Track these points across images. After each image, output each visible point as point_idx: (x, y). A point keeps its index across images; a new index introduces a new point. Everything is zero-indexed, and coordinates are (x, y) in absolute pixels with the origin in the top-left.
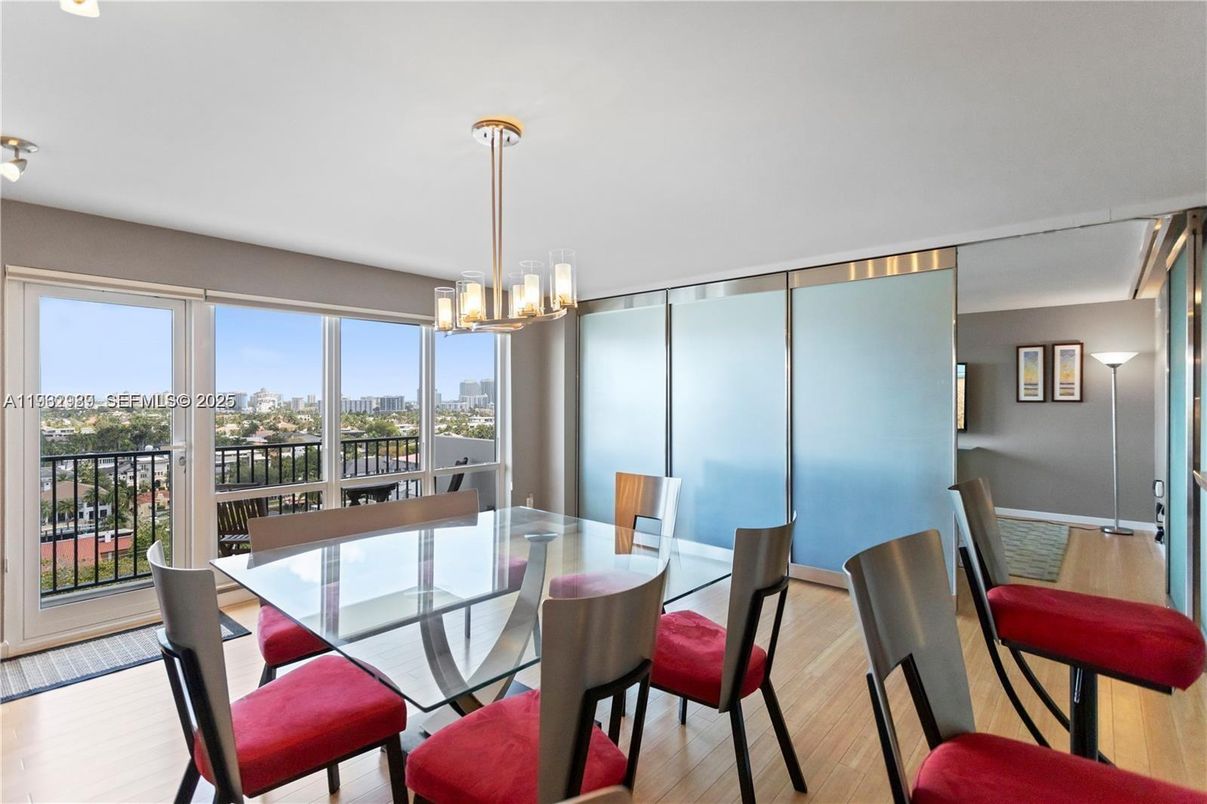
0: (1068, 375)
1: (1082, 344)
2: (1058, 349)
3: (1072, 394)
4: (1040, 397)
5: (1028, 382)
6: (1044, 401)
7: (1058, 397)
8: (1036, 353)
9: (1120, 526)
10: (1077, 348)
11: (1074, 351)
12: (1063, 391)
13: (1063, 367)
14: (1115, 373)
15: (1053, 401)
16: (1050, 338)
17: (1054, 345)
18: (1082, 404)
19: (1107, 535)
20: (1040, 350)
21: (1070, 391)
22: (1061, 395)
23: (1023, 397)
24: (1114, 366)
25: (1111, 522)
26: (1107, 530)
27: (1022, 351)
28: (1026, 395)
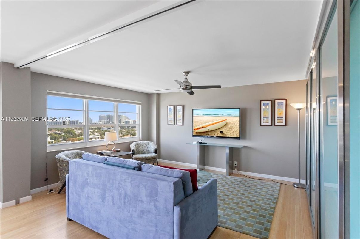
0: (280, 114)
1: (286, 100)
2: (277, 102)
3: (282, 122)
4: (269, 124)
5: (265, 116)
6: (271, 125)
7: (276, 124)
8: (268, 104)
9: (301, 183)
10: (284, 101)
11: (283, 103)
12: (279, 121)
13: (279, 110)
14: (299, 113)
15: (275, 125)
16: (273, 98)
17: (275, 100)
18: (286, 126)
19: (296, 188)
20: (269, 102)
21: (281, 121)
22: (278, 123)
23: (262, 124)
24: (299, 109)
25: (296, 181)
26: (296, 186)
27: (262, 103)
28: (264, 123)
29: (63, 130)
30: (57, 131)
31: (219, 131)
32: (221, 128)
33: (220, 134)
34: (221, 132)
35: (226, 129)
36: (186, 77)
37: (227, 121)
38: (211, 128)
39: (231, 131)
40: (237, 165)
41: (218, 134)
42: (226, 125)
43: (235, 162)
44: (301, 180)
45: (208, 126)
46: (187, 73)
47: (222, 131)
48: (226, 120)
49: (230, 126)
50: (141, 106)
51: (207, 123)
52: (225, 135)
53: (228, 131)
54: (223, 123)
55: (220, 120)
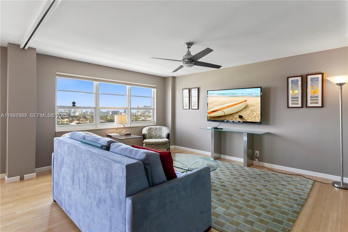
0: (315, 92)
1: (322, 74)
2: (309, 77)
3: (317, 103)
4: (300, 105)
5: (294, 96)
6: (302, 107)
7: (309, 105)
8: (297, 81)
9: (344, 181)
10: (320, 76)
11: (318, 78)
12: (312, 101)
13: (312, 87)
14: (341, 89)
15: (307, 107)
16: (304, 72)
17: (307, 75)
18: (323, 108)
19: (336, 189)
20: (299, 79)
21: (316, 101)
22: (311, 103)
23: (290, 105)
24: (341, 85)
25: (338, 179)
26: (336, 185)
27: (290, 79)
28: (292, 104)
29: (107, 119)
30: (102, 120)
31: (237, 115)
32: (241, 112)
33: (239, 118)
34: (241, 117)
35: (245, 112)
36: (189, 49)
37: (248, 102)
38: (227, 111)
39: (253, 115)
40: (258, 155)
41: (236, 119)
42: (246, 107)
43: (256, 151)
44: (344, 178)
45: (224, 108)
46: (190, 44)
47: (241, 115)
48: (246, 101)
49: (251, 109)
50: (155, 90)
51: (223, 104)
52: (245, 120)
53: (248, 115)
54: (243, 105)
55: (239, 101)
